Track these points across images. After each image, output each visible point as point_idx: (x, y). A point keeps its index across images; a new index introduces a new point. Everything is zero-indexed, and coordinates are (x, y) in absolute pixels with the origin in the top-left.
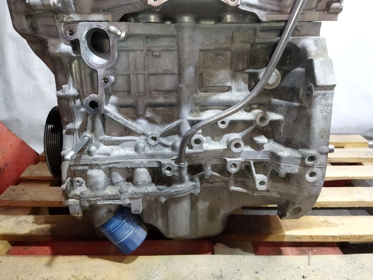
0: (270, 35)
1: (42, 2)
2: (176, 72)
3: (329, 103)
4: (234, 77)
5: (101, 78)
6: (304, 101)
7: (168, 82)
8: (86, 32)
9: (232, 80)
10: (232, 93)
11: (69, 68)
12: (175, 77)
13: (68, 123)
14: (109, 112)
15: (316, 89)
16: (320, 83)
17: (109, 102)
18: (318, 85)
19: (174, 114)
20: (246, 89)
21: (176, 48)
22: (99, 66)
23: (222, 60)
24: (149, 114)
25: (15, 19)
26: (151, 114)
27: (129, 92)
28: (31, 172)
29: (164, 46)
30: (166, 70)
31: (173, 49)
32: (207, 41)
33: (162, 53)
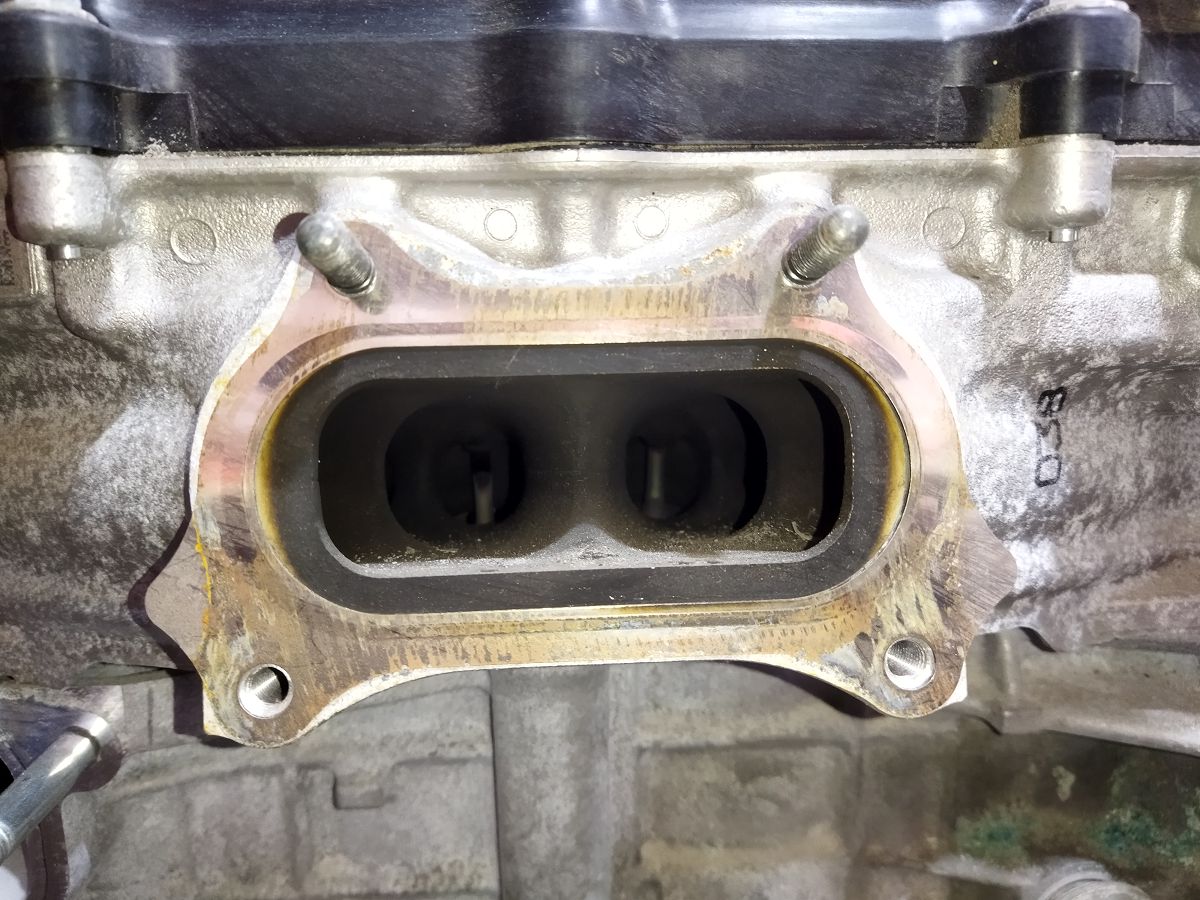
23: (784, 795)
29: (412, 736)
30: (427, 870)
31: (473, 754)
32: (687, 695)
33: (400, 780)
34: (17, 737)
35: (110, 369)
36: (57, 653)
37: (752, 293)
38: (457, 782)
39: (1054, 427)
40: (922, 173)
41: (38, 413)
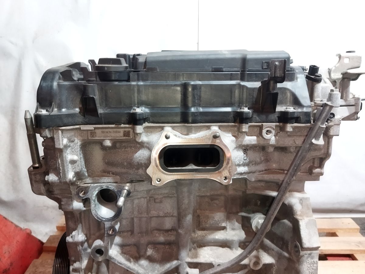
0: (259, 183)
1: (60, 180)
2: (176, 215)
3: (315, 261)
4: (228, 218)
5: (107, 229)
6: (293, 254)
7: (168, 223)
8: (97, 192)
9: (227, 221)
10: (227, 232)
11: (79, 218)
12: (175, 219)
13: (75, 262)
14: (114, 259)
15: (303, 249)
16: (306, 245)
17: (114, 243)
18: (303, 247)
19: (173, 252)
20: (240, 228)
21: (176, 195)
22: (107, 219)
23: (217, 203)
24: (150, 252)
25: (34, 186)
26: (152, 251)
27: (132, 232)
28: (35, 268)
29: (165, 193)
30: (166, 213)
31: (173, 196)
32: (203, 188)
33: (163, 199)
34: (118, 190)
35: (138, 146)
36: (125, 179)
37: (210, 139)
38: (171, 200)
39: (246, 153)
40: (228, 126)
41: (127, 150)
